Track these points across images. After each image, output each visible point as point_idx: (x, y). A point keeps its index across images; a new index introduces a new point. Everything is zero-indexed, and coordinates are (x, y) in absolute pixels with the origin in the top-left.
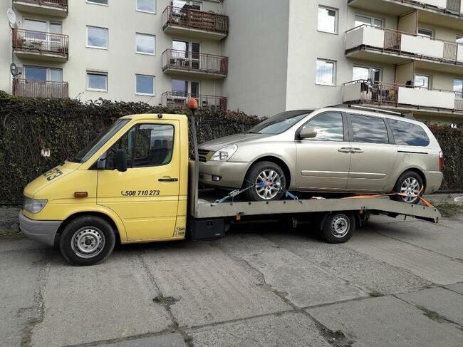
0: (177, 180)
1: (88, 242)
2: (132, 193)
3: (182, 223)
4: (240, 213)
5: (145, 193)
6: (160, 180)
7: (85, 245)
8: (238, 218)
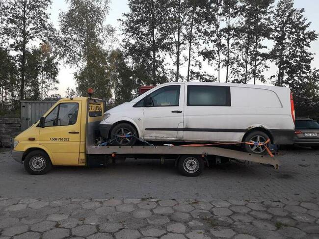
0: (78, 133)
1: (38, 163)
2: (56, 139)
3: (83, 157)
4: (114, 153)
5: (62, 139)
6: (69, 133)
7: (36, 164)
8: (113, 155)
